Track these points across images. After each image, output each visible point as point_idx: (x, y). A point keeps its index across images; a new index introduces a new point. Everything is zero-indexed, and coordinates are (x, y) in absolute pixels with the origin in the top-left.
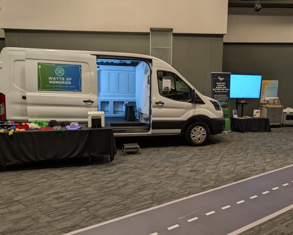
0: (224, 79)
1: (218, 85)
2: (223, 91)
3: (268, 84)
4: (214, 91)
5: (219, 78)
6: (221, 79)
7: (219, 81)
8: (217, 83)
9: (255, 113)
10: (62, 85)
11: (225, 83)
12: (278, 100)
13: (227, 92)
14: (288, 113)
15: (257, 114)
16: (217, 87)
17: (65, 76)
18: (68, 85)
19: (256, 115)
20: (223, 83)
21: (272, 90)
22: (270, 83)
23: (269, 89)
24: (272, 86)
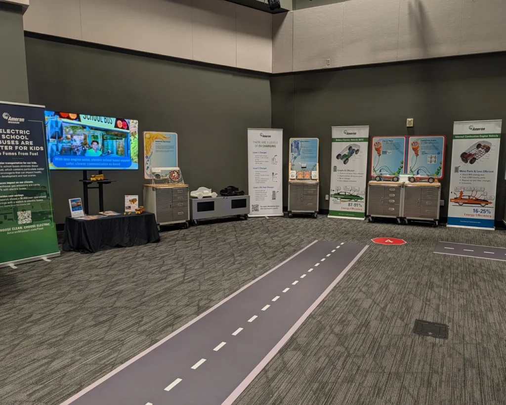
0: (22, 120)
2: (23, 151)
3: (157, 140)
5: (5, 118)
6: (13, 120)
7: (7, 125)
9: (127, 204)
11: (28, 132)
12: (178, 173)
13: (36, 154)
14: (200, 198)
15: (132, 205)
19: (130, 207)
21: (167, 151)
22: (160, 138)
23: (159, 151)
24: (165, 144)
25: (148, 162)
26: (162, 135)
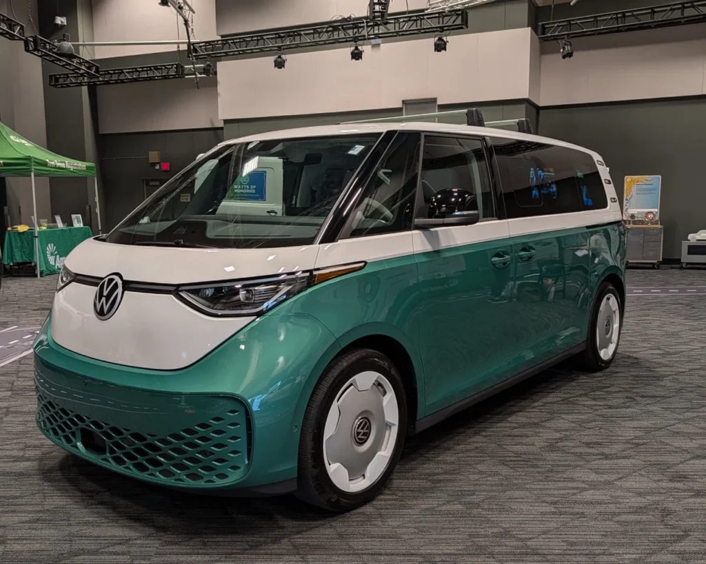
3: (638, 183)
10: (246, 193)
12: (654, 214)
17: (249, 184)
18: (252, 193)
21: (648, 194)
22: (641, 181)
23: (640, 194)
24: (648, 186)
25: (627, 204)
26: (643, 179)
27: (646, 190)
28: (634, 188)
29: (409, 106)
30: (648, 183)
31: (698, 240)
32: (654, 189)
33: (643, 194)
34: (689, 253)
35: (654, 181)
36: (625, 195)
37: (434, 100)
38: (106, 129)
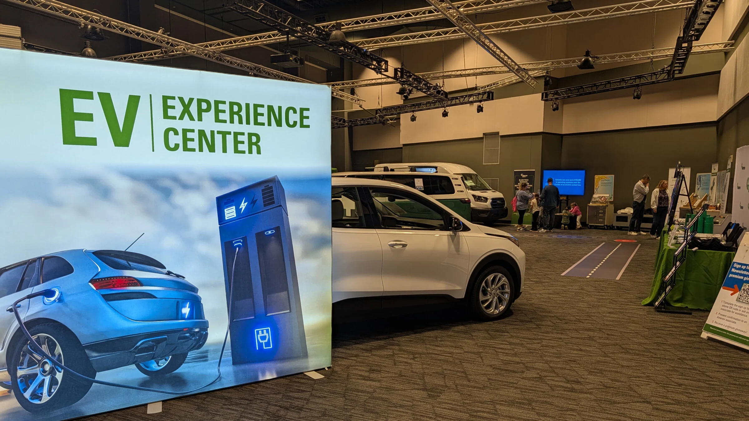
0: (527, 176)
1: (520, 182)
3: (602, 180)
4: (516, 187)
5: (521, 175)
6: (524, 176)
7: (521, 178)
8: (519, 180)
11: (528, 180)
12: (605, 198)
13: (529, 188)
14: (620, 213)
16: (519, 184)
20: (526, 180)
21: (607, 186)
22: (603, 178)
23: (603, 186)
24: (606, 182)
25: (597, 192)
26: (604, 177)
27: (605, 183)
28: (600, 183)
29: (487, 136)
30: (606, 179)
31: (622, 213)
32: (611, 183)
33: (604, 186)
34: (617, 221)
35: (611, 178)
36: (595, 186)
37: (498, 133)
38: (356, 148)
